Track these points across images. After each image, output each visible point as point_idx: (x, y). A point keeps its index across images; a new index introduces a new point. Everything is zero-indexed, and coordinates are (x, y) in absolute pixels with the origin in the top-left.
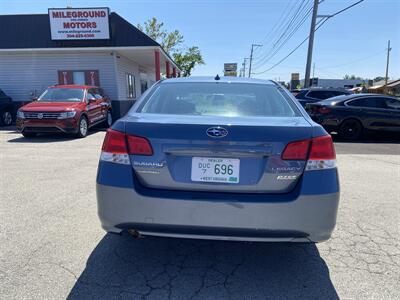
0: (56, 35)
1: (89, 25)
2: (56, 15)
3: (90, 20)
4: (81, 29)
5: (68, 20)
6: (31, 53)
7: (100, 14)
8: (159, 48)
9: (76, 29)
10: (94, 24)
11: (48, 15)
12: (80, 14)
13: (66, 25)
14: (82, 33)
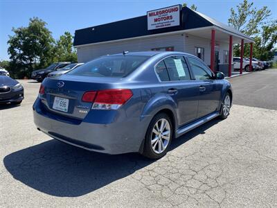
0: (150, 27)
1: (168, 18)
2: (150, 15)
3: (169, 14)
4: (164, 21)
5: (157, 17)
6: (139, 39)
7: (175, 10)
8: (213, 27)
9: (161, 22)
10: (171, 16)
11: (146, 16)
12: (163, 12)
13: (156, 20)
14: (164, 24)
